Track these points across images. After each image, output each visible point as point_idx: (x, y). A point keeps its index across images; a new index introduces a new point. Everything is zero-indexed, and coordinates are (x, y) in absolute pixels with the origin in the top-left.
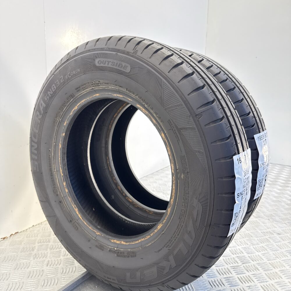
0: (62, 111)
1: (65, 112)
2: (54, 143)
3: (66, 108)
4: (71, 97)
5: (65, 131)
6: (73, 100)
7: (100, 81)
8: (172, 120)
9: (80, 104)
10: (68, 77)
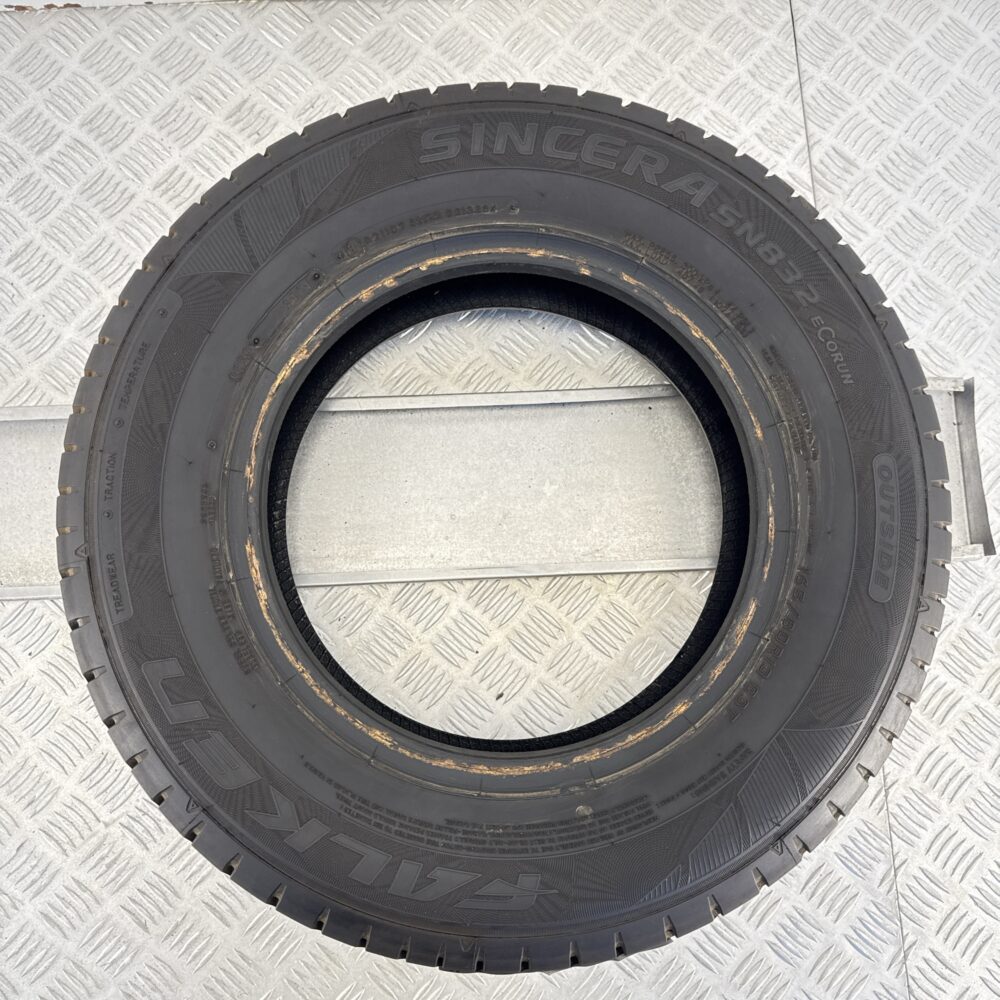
0: (679, 273)
1: (676, 284)
2: (546, 229)
3: (692, 292)
4: (739, 320)
5: (600, 276)
6: (727, 327)
7: (815, 458)
8: (754, 764)
9: (713, 353)
10: (818, 328)
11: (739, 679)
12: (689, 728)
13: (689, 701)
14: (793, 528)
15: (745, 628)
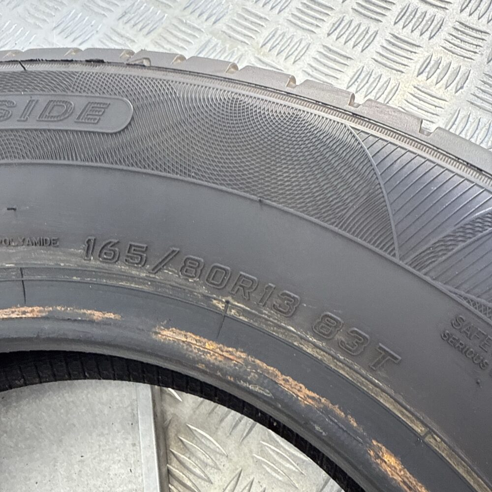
11: (309, 351)
12: (428, 445)
13: (371, 447)
14: (14, 275)
15: (210, 345)
